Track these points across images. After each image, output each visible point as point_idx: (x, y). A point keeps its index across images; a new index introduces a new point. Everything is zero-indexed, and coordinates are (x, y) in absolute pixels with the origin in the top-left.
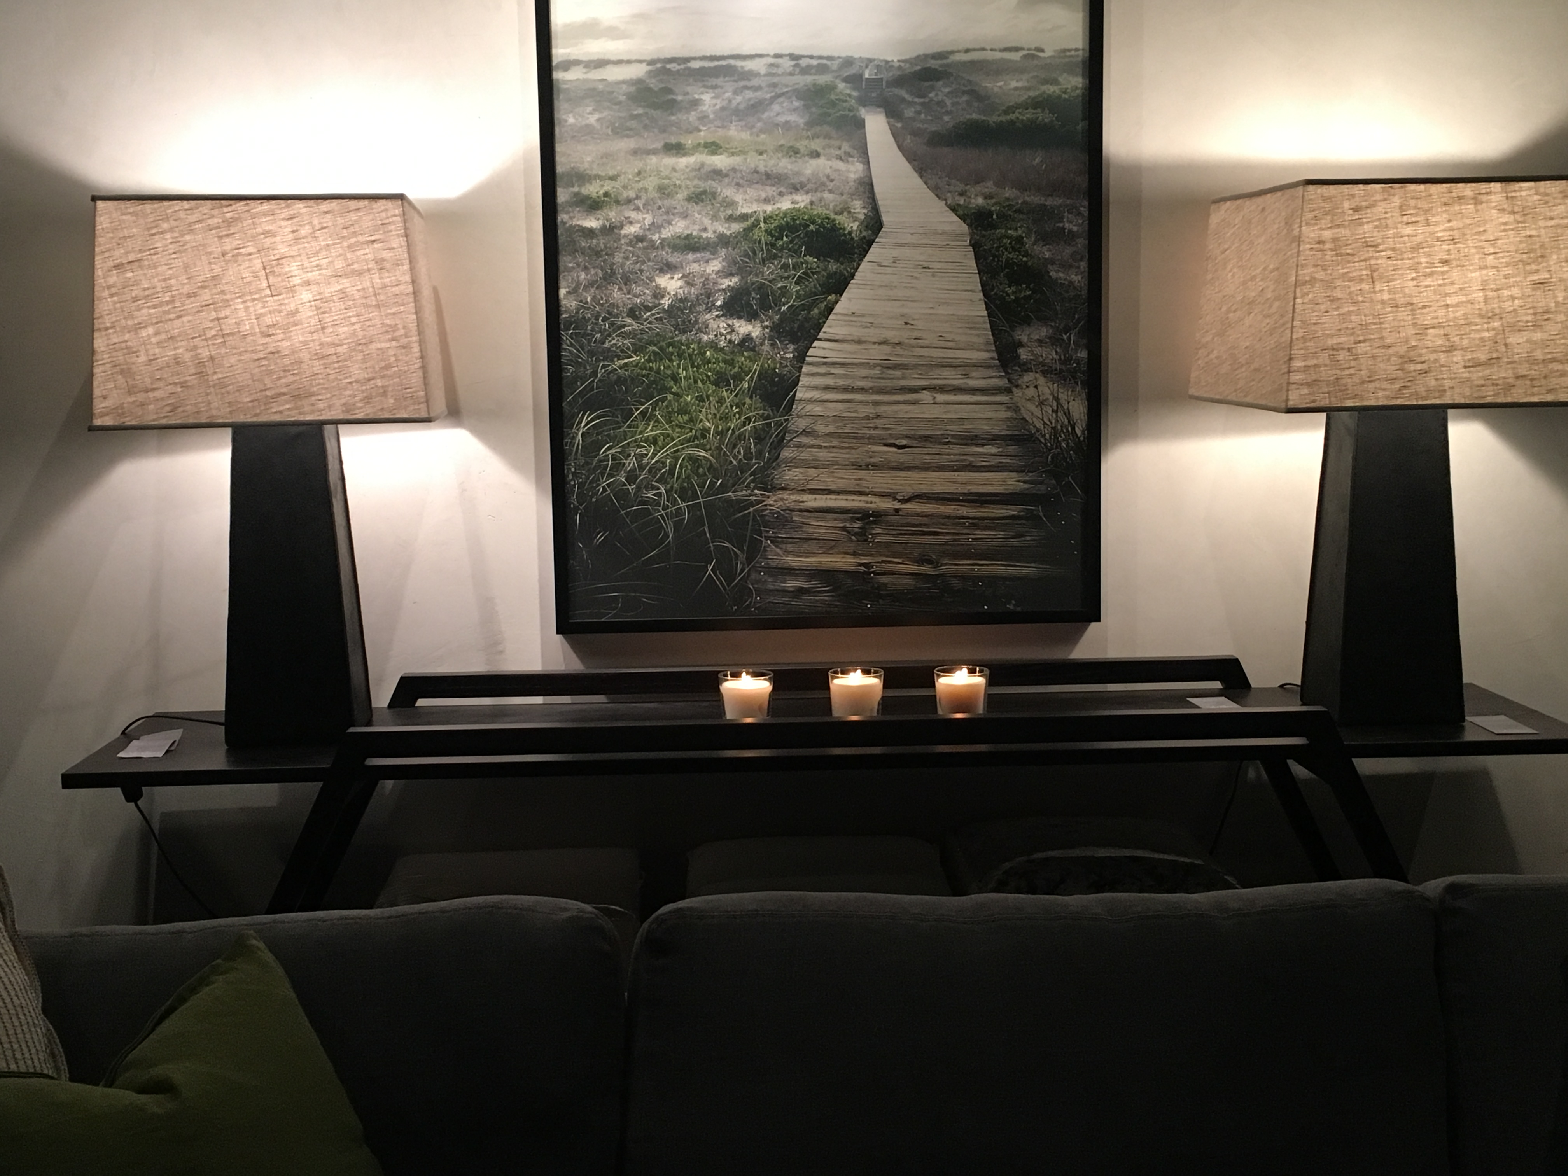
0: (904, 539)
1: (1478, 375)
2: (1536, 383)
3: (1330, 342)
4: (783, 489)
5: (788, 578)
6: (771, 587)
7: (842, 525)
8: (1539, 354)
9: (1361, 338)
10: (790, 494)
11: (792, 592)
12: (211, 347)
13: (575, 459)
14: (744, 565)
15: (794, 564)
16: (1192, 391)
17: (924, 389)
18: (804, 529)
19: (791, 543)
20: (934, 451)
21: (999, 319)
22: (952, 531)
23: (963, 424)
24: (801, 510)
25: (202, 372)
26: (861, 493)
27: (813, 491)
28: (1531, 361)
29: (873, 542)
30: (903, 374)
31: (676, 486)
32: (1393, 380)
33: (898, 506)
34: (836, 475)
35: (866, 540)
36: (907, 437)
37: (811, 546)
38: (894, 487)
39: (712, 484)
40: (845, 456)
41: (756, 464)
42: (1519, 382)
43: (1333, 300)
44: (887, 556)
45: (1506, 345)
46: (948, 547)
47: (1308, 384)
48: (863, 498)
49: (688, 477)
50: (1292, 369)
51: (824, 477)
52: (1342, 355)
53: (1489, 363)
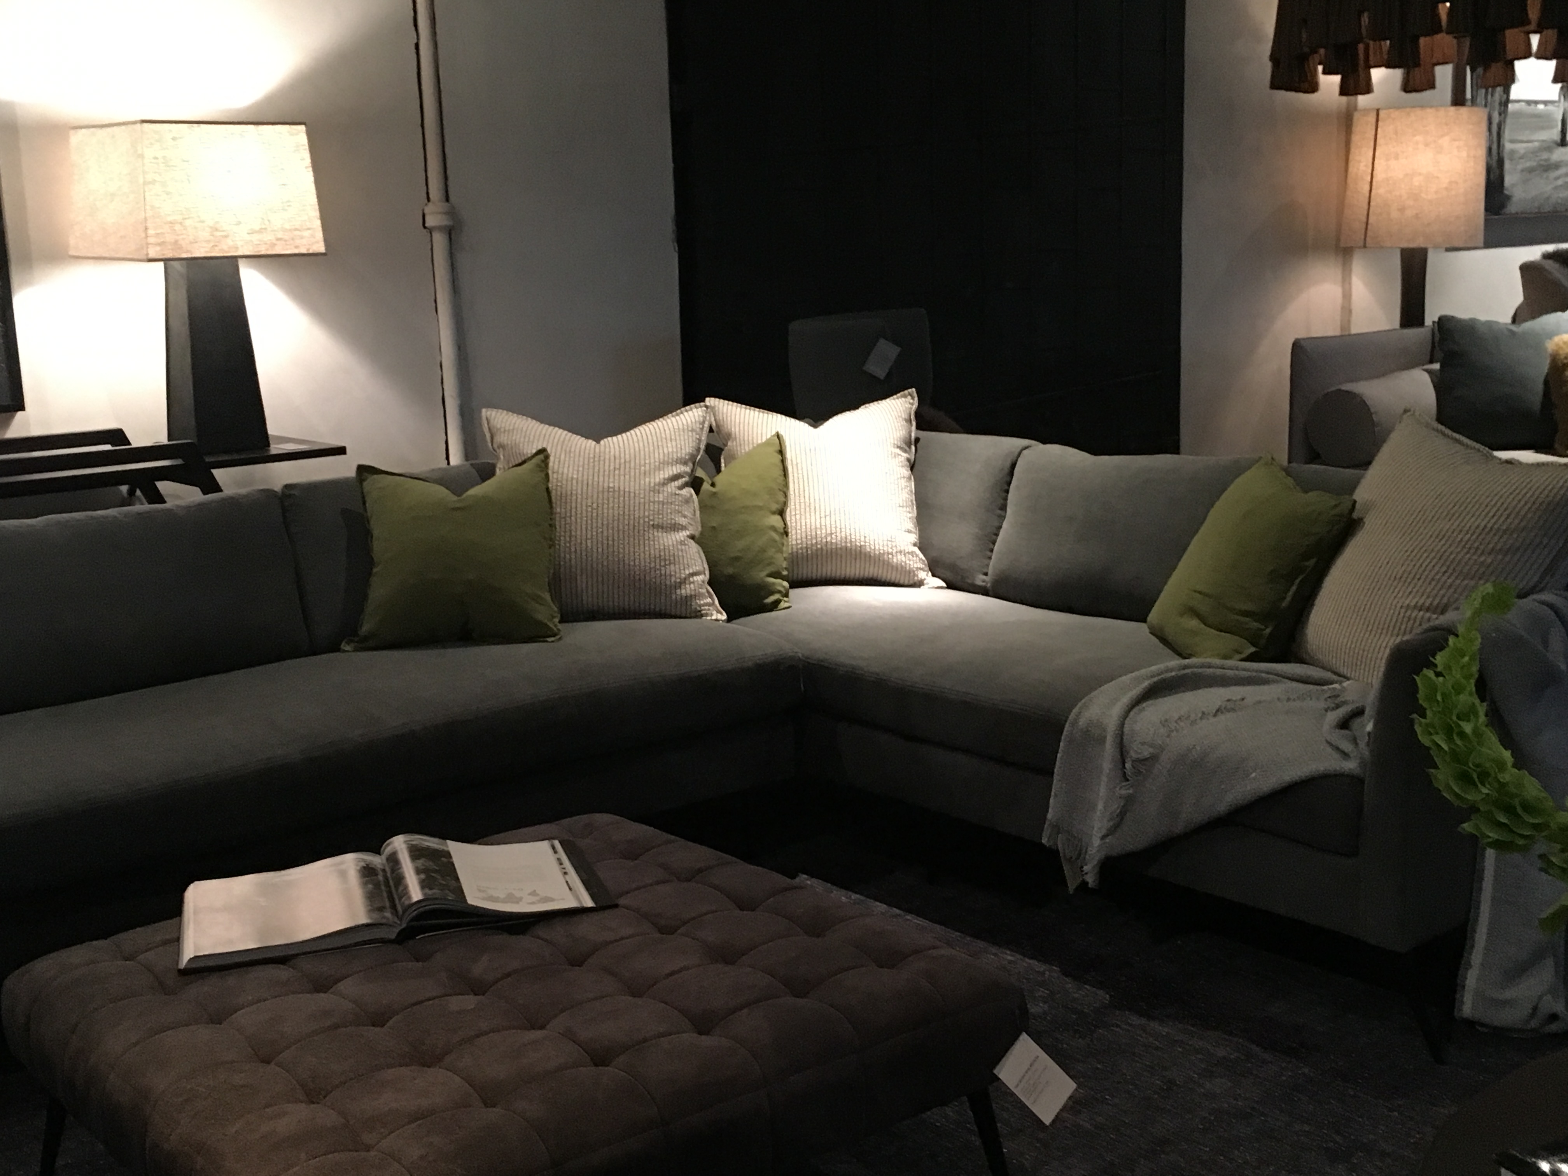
1: (256, 238)
2: (288, 243)
3: (169, 219)
8: (287, 226)
9: (187, 217)
16: (72, 252)
28: (285, 230)
32: (208, 241)
42: (278, 242)
43: (168, 193)
45: (269, 221)
47: (159, 244)
50: (148, 235)
52: (177, 227)
53: (260, 231)
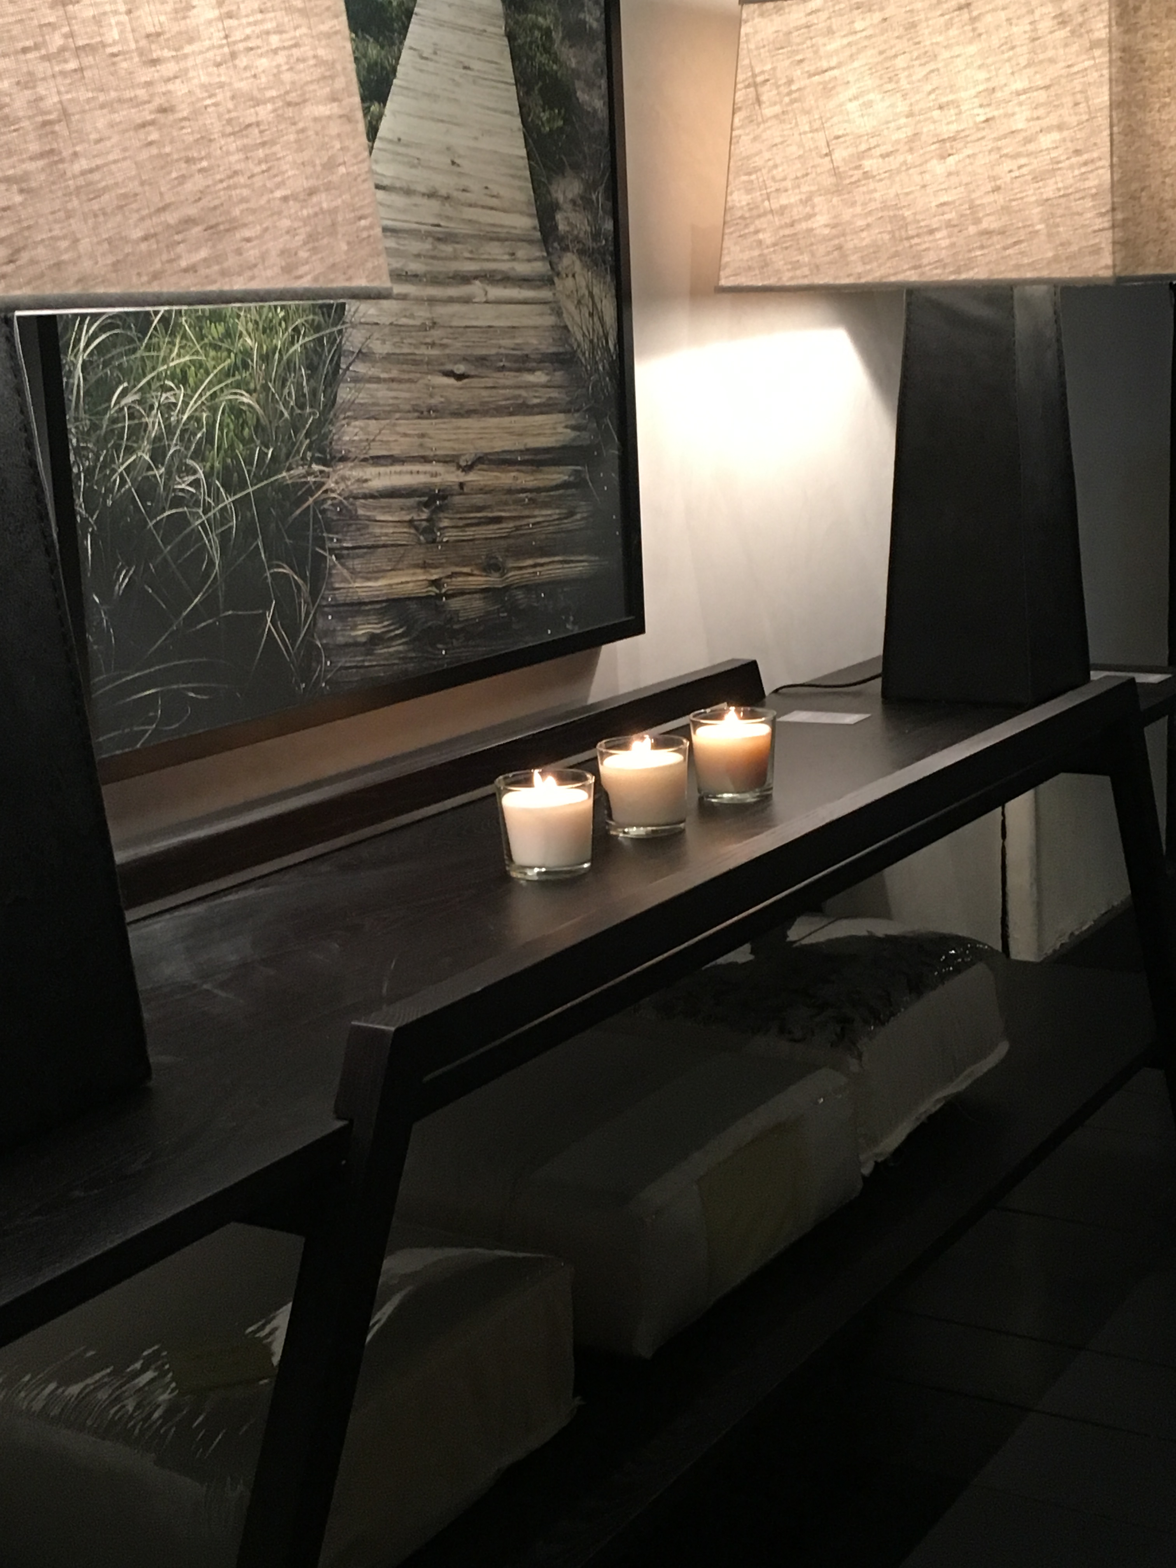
0: (470, 533)
4: (343, 459)
5: (359, 619)
6: (340, 640)
7: (408, 518)
10: (352, 468)
11: (364, 644)
12: (59, 80)
13: (77, 419)
14: (308, 605)
15: (363, 594)
17: (476, 277)
18: (370, 530)
19: (358, 556)
20: (489, 382)
21: (537, 163)
22: (513, 514)
23: (514, 337)
24: (365, 497)
25: (52, 151)
26: (425, 460)
27: (377, 460)
29: (441, 542)
30: (455, 250)
31: (217, 464)
33: (461, 477)
34: (398, 429)
35: (434, 541)
36: (465, 359)
37: (379, 560)
38: (456, 446)
39: (262, 455)
40: (403, 394)
41: (310, 414)
44: (457, 565)
46: (511, 541)
48: (428, 468)
49: (232, 447)
51: (386, 436)
